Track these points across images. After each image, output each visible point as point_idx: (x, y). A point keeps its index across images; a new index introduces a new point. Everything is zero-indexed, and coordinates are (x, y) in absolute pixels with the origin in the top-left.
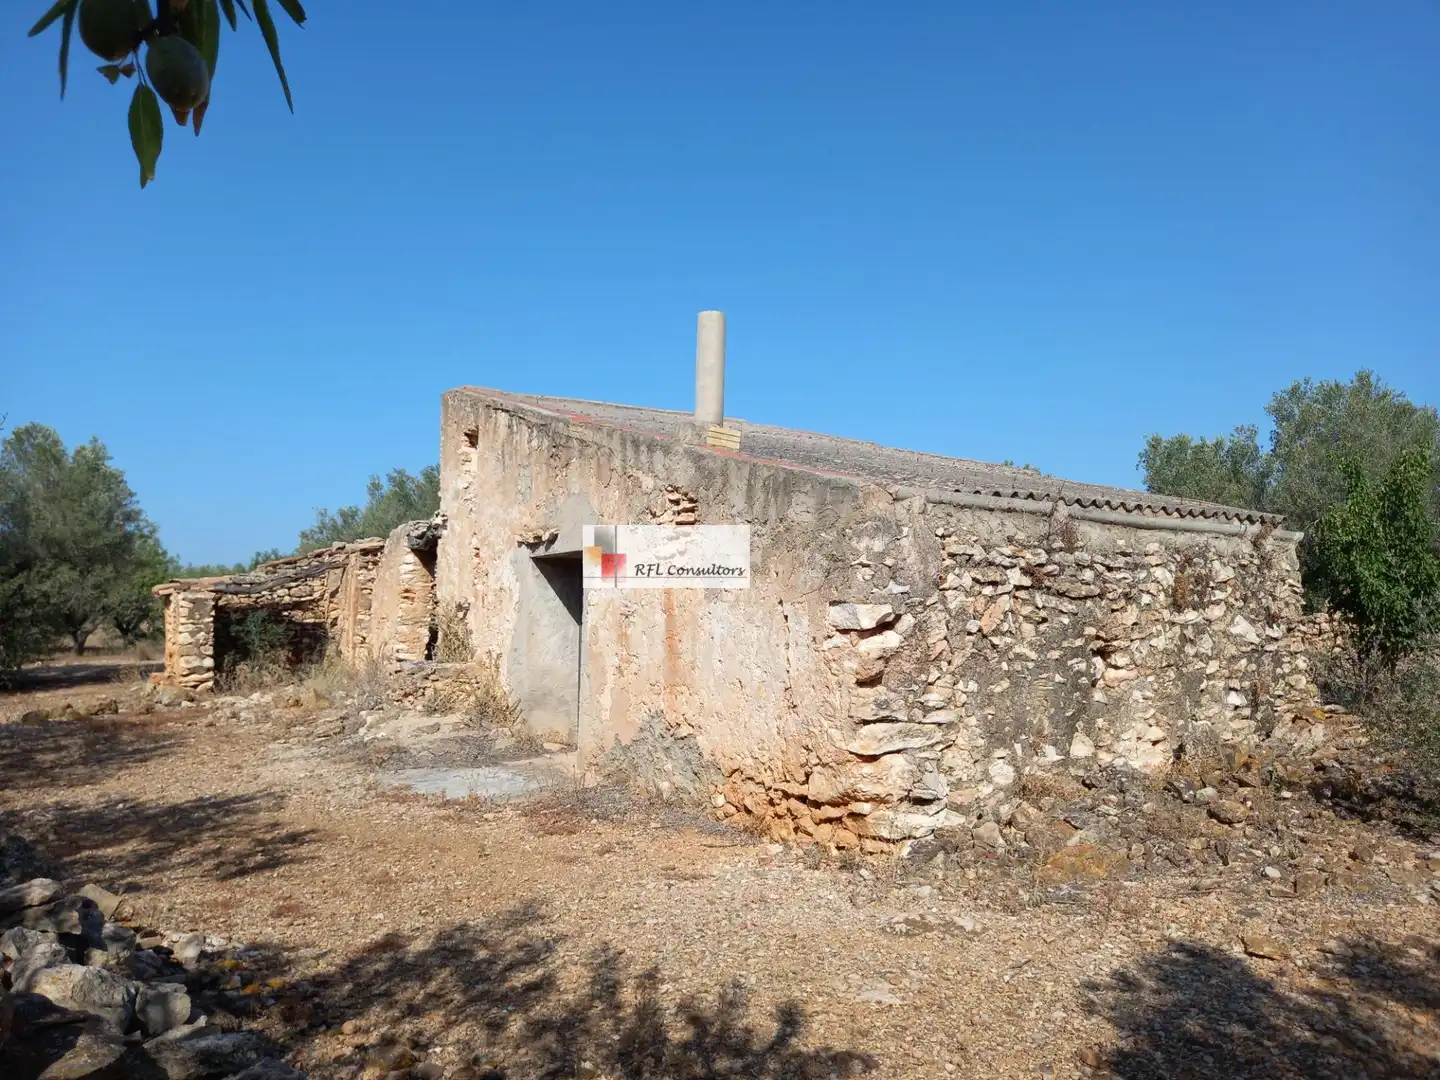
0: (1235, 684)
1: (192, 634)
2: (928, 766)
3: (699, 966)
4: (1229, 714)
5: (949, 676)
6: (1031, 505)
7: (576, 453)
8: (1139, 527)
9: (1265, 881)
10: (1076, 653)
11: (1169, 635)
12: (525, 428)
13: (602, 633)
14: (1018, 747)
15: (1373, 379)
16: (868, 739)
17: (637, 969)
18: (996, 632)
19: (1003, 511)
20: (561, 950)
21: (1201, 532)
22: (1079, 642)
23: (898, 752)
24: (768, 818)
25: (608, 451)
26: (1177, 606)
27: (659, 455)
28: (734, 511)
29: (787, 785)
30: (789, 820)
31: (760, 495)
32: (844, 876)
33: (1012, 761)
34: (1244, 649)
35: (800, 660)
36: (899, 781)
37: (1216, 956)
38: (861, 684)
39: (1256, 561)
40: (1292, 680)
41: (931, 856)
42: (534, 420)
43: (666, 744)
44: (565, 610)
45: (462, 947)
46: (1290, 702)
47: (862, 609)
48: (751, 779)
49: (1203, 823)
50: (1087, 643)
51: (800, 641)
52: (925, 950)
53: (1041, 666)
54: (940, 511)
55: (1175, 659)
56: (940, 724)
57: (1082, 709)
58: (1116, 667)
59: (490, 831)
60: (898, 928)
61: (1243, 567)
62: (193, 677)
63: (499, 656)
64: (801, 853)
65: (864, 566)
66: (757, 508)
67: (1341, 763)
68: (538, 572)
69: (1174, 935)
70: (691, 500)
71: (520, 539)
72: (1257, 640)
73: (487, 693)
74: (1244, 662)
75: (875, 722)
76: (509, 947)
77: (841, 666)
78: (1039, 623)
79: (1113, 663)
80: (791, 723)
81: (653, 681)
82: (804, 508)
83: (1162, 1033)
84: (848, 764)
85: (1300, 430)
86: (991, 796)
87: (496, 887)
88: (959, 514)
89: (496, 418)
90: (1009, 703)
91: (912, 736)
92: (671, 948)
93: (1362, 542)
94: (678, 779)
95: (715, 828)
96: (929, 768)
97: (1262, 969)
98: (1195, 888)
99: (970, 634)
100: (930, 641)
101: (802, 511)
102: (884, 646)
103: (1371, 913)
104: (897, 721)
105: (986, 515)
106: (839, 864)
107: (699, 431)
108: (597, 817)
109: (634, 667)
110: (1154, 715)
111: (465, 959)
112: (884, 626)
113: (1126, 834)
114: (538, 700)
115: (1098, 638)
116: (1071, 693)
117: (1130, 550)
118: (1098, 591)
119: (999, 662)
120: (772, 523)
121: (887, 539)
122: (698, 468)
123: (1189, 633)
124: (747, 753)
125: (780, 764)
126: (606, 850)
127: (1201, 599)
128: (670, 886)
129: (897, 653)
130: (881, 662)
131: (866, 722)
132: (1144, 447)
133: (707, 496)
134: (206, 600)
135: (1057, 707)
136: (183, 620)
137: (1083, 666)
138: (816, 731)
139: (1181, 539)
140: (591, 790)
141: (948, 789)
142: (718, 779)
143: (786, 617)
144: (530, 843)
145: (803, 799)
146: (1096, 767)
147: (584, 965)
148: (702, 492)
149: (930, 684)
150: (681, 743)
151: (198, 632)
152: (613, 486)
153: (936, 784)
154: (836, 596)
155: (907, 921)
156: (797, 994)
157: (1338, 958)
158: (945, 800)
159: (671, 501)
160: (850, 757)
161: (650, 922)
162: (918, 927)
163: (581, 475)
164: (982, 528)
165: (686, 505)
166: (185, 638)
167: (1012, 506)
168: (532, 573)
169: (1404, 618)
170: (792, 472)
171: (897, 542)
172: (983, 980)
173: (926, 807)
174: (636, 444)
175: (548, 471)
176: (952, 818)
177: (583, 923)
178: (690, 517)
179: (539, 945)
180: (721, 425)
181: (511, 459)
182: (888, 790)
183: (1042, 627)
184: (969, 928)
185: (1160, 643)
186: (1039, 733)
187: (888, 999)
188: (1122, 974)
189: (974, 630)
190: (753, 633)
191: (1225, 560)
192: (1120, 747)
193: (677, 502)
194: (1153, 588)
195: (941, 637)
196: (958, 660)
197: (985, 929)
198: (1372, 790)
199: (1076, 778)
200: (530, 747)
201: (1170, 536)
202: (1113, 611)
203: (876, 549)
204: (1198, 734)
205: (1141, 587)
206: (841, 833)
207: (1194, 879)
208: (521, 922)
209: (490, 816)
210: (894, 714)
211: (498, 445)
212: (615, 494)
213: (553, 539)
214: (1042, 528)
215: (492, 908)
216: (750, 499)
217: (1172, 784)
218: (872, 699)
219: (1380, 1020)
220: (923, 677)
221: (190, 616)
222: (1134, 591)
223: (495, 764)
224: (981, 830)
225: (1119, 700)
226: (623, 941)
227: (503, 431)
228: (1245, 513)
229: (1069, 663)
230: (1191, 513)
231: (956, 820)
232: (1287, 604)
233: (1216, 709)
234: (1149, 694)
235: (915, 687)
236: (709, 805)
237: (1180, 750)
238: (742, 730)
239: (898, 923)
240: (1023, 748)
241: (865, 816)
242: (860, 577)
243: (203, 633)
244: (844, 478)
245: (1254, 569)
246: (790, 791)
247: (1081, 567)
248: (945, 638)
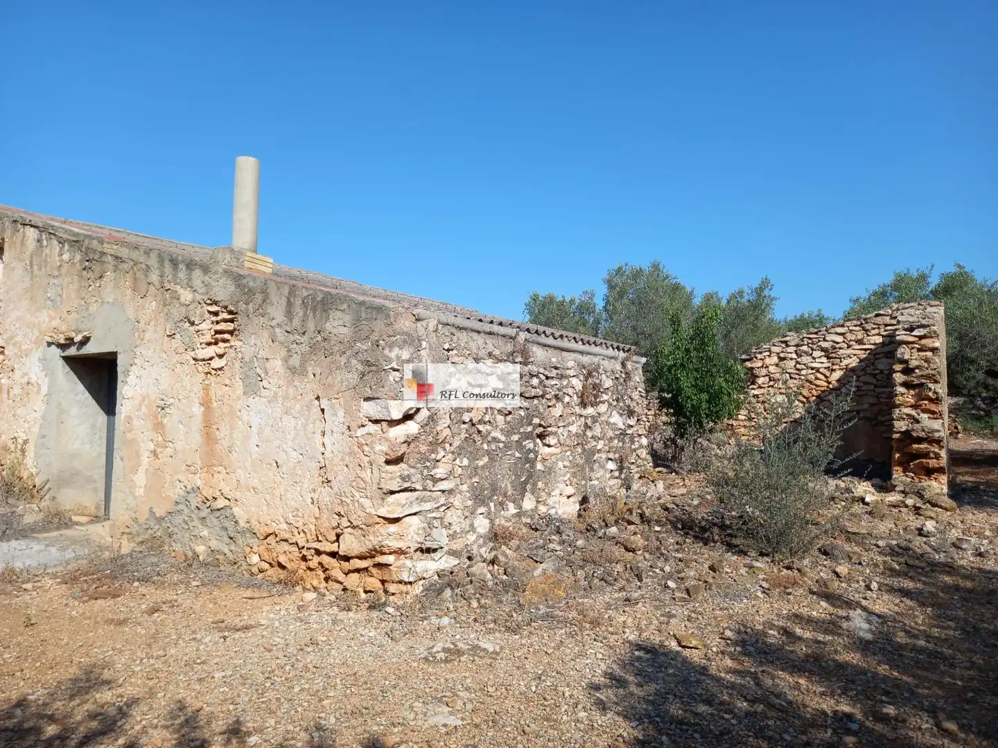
0: (611, 455)
2: (436, 523)
3: (278, 713)
4: (608, 476)
5: (450, 455)
6: (502, 330)
7: (111, 267)
8: (563, 350)
9: (668, 591)
10: (528, 436)
11: (579, 423)
12: (55, 242)
13: (136, 423)
14: (492, 505)
15: (661, 267)
16: (395, 504)
17: (219, 725)
18: (481, 422)
19: (486, 333)
20: (136, 713)
21: (595, 355)
22: (530, 429)
23: (415, 514)
24: (301, 571)
25: (144, 267)
26: (583, 405)
27: (197, 273)
28: (274, 323)
29: (320, 544)
30: (320, 572)
31: (298, 311)
32: (375, 614)
33: (488, 515)
34: (616, 433)
35: (336, 444)
36: (416, 536)
37: (662, 650)
38: (388, 462)
39: (623, 376)
40: (639, 452)
41: (440, 592)
42: (65, 236)
43: (202, 514)
44: (93, 402)
45: (26, 726)
46: (638, 467)
47: (392, 403)
48: (286, 540)
49: (618, 552)
50: (534, 429)
51: (335, 429)
52: (463, 673)
53: (508, 446)
54: (446, 330)
55: (581, 439)
56: (443, 491)
57: (530, 476)
58: (549, 446)
59: (31, 600)
60: (439, 656)
61: (617, 378)
63: (26, 442)
64: (333, 598)
65: (395, 370)
66: (296, 322)
67: (677, 506)
68: (68, 369)
69: (630, 638)
70: (231, 312)
71: (50, 340)
72: (623, 427)
73: (13, 474)
74: (616, 441)
75: (399, 492)
76: (79, 718)
77: (372, 448)
78: (507, 415)
79: (547, 443)
80: (325, 495)
81: (189, 463)
82: (341, 322)
83: (658, 719)
84: (377, 526)
85: (621, 295)
86: (475, 542)
87: (50, 656)
88: (457, 333)
89: (24, 232)
90: (487, 474)
91: (425, 502)
92: (247, 699)
93: (682, 365)
94: (214, 544)
95: (252, 581)
96: (436, 525)
97: (696, 656)
98: (627, 600)
99: (464, 423)
100: (439, 428)
101: (338, 325)
102: (406, 433)
103: (738, 607)
104: (415, 490)
105: (475, 335)
106: (367, 605)
107: (237, 255)
108: (138, 580)
109: (169, 451)
110: (569, 479)
111: (32, 738)
112: (408, 417)
113: (570, 564)
114: (65, 479)
115: (540, 425)
116: (524, 464)
117: (558, 366)
118: (541, 393)
119: (482, 444)
120: (310, 333)
121: (412, 350)
122: (238, 286)
123: (589, 421)
124: (282, 520)
125: (313, 528)
126: (154, 610)
127: (596, 399)
128: (225, 638)
129: (416, 438)
130: (406, 445)
131: (392, 493)
132: (528, 300)
133: (247, 310)
135: (516, 475)
137: (531, 446)
138: (348, 501)
139: (586, 359)
140: (127, 555)
141: (447, 539)
142: (254, 542)
143: (323, 410)
144: (76, 609)
145: (333, 555)
146: (537, 516)
147: (166, 727)
148: (242, 306)
149: (438, 461)
150: (218, 514)
152: (149, 298)
153: (441, 537)
154: (369, 393)
155: (445, 650)
156: (375, 728)
157: (736, 643)
158: (446, 548)
159: (210, 312)
160: (378, 520)
161: (218, 675)
162: (454, 653)
163: (116, 287)
164: (473, 345)
165: (226, 316)
167: (492, 330)
168: (63, 371)
169: (705, 414)
170: (330, 294)
171: (419, 353)
172: (517, 692)
173: (432, 555)
174: (174, 263)
175: (80, 281)
176: (449, 560)
177: (151, 683)
178: (230, 326)
179: (112, 711)
180: (255, 251)
181: (40, 269)
182: (408, 544)
183: (509, 418)
184: (491, 650)
185: (574, 429)
186: (505, 495)
187: (453, 721)
188: (611, 674)
189: (467, 420)
190: (289, 422)
191: (608, 374)
192: (550, 501)
193: (216, 314)
194: (570, 391)
195: (446, 425)
196: (457, 443)
197: (502, 648)
198: (703, 523)
199: (525, 524)
200: (58, 520)
201: (580, 356)
202: (549, 407)
203: (404, 358)
204: (597, 490)
205: (565, 390)
206: (369, 580)
207: (624, 594)
208: (87, 690)
209: (29, 586)
210: (413, 485)
211: (27, 256)
212: (152, 305)
213: (86, 340)
214: (509, 348)
215: (51, 678)
216: (289, 313)
217: (591, 526)
218: (399, 474)
219: (781, 687)
220: (433, 456)
222: (561, 393)
223: (25, 537)
224: (473, 569)
225: (550, 469)
226: (197, 698)
227: (31, 244)
228: (615, 345)
229: (524, 443)
230: (588, 342)
231: (453, 562)
232: (638, 404)
233: (602, 472)
234: (567, 464)
235: (428, 464)
236: (244, 563)
237: (584, 500)
238: (278, 502)
239: (438, 652)
240: (495, 505)
241: (390, 565)
242: (391, 379)
244: (378, 301)
245: (622, 380)
246: (322, 549)
247: (532, 376)
248: (449, 427)
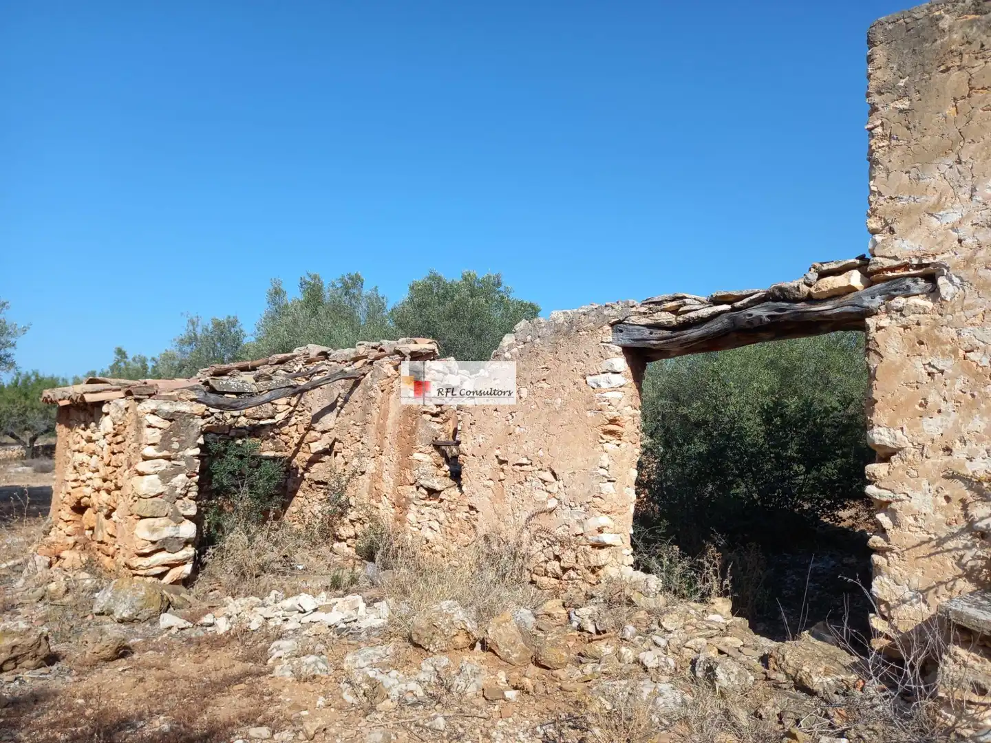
1: (165, 477)
62: (163, 557)
134: (192, 416)
136: (150, 451)
151: (175, 474)
166: (150, 485)
221: (164, 443)
243: (182, 476)
